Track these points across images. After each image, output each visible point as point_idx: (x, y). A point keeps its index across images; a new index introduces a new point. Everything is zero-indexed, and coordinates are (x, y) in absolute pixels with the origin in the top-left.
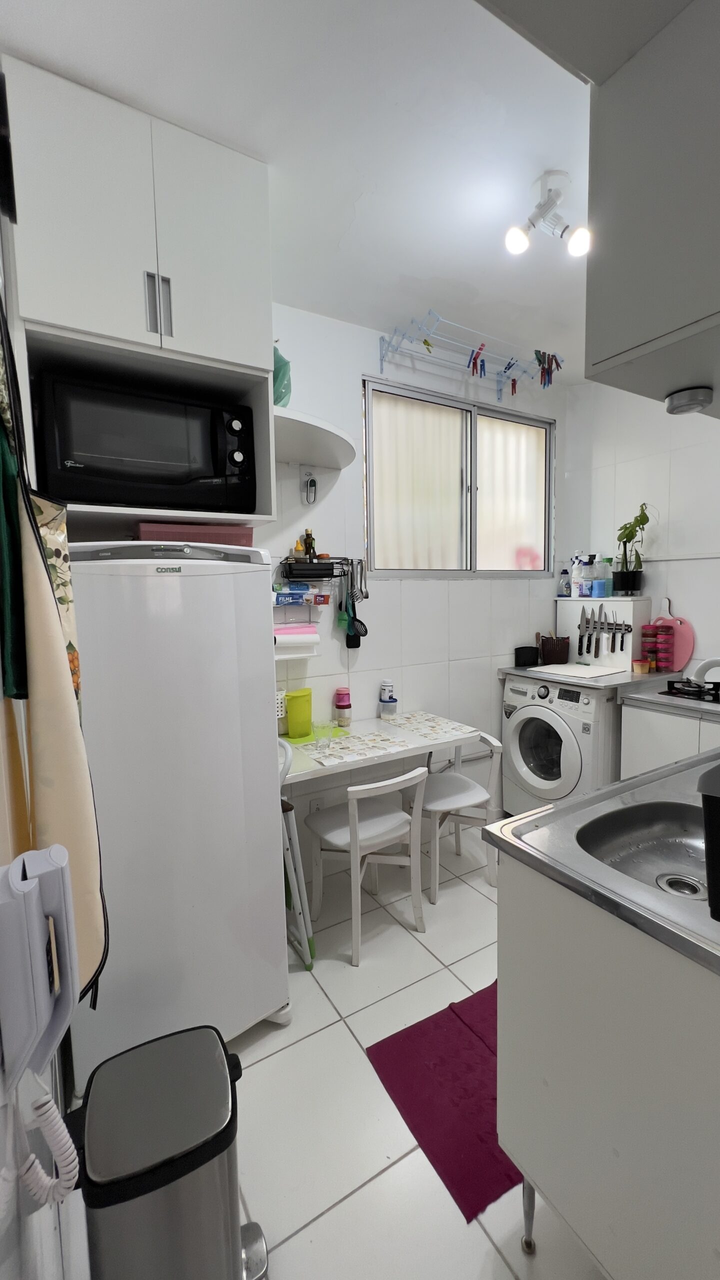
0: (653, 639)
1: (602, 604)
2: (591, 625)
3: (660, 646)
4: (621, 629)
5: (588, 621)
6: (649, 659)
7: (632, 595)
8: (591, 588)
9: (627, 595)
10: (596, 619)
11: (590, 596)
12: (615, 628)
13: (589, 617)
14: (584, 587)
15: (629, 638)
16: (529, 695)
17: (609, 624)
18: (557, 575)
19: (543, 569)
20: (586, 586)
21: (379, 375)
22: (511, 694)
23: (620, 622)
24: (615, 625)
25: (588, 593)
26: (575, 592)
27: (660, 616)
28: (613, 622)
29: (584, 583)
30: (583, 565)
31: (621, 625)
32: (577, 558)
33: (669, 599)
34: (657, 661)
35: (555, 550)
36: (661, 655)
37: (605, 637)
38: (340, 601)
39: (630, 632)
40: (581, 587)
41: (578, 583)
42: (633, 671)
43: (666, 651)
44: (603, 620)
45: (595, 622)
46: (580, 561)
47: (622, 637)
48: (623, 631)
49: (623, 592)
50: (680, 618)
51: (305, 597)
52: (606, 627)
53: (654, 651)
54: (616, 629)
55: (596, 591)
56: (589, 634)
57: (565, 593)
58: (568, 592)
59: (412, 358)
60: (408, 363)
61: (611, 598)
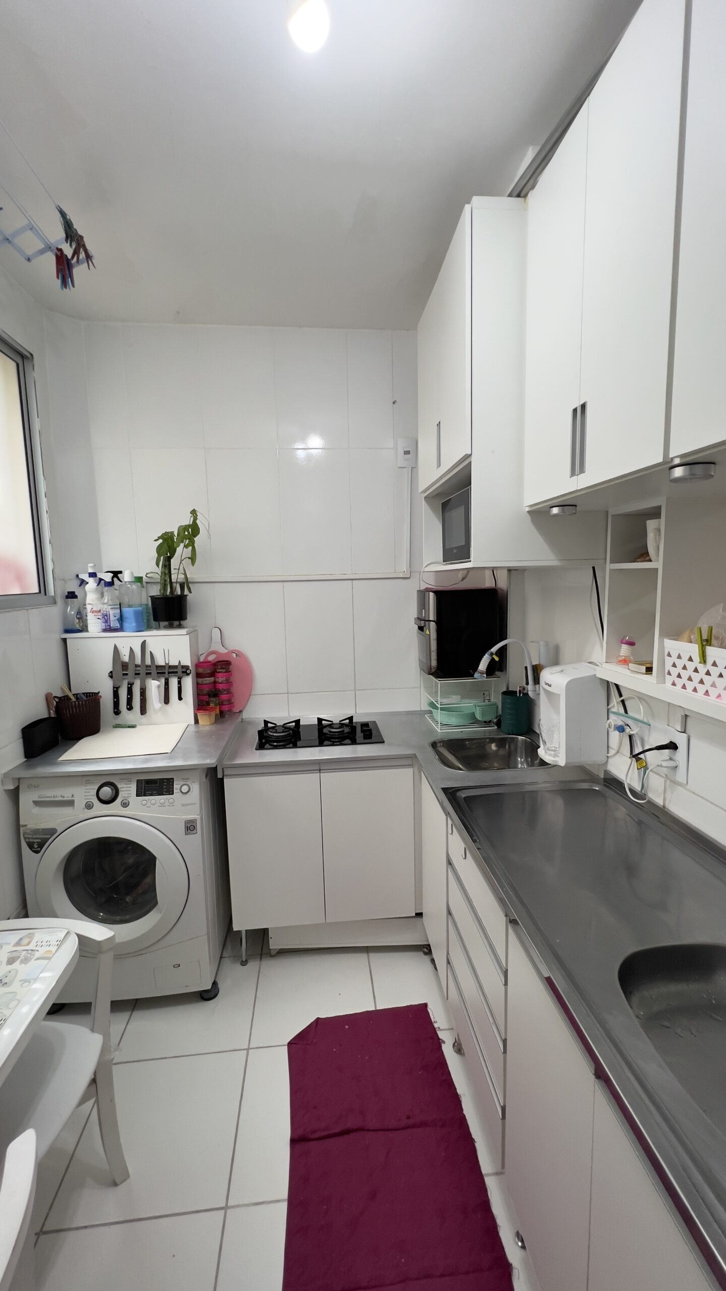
0: (212, 679)
1: (145, 641)
2: (131, 671)
3: (220, 687)
4: (176, 672)
5: (125, 666)
6: (212, 705)
7: (180, 626)
8: (121, 619)
9: (171, 627)
10: (138, 661)
11: (121, 629)
12: (166, 672)
13: (126, 659)
14: (112, 618)
15: (188, 683)
16: (80, 803)
17: (158, 667)
18: (60, 601)
19: (37, 591)
20: (115, 616)
22: (36, 810)
23: (174, 662)
24: (167, 668)
25: (118, 625)
26: (94, 625)
27: (212, 649)
28: (164, 664)
29: (111, 612)
30: (105, 586)
31: (176, 667)
32: (93, 575)
33: (219, 629)
34: (221, 704)
35: (53, 562)
36: (224, 697)
37: (154, 686)
39: (188, 674)
40: (106, 618)
41: (100, 611)
42: (196, 721)
43: (229, 692)
44: (148, 662)
45: (137, 666)
46: (101, 580)
47: (179, 683)
48: (180, 674)
49: (166, 623)
50: (236, 650)
52: (154, 671)
53: (215, 693)
54: (169, 673)
55: (130, 623)
56: (128, 684)
57: (78, 627)
58: (81, 624)
61: (154, 632)
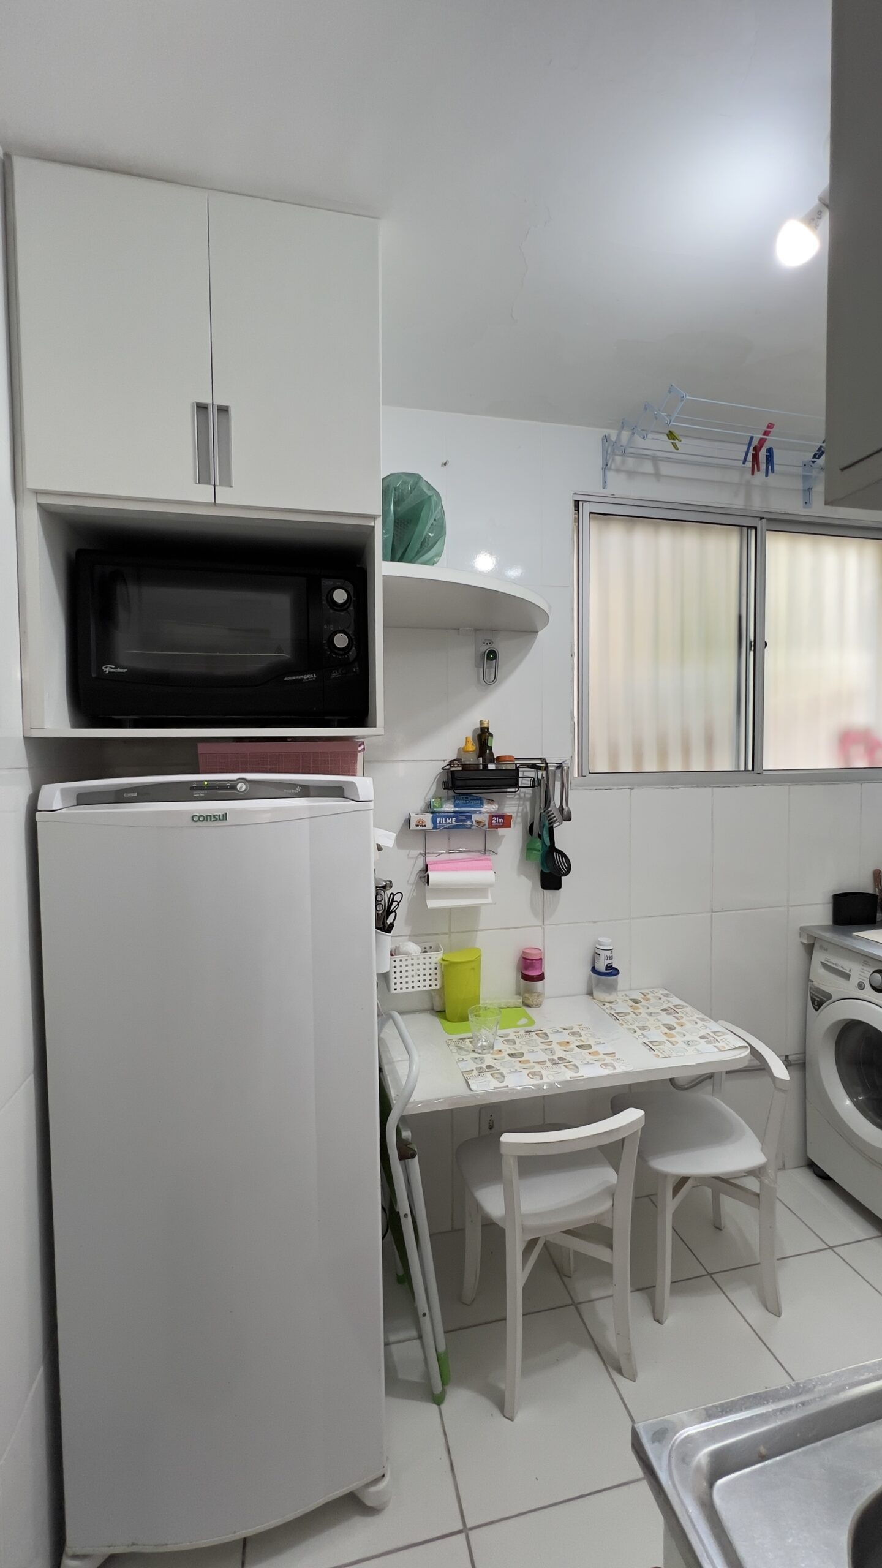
16: (855, 980)
21: (599, 490)
22: (822, 971)
38: (532, 822)
51: (475, 817)
59: (654, 459)
60: (648, 467)
